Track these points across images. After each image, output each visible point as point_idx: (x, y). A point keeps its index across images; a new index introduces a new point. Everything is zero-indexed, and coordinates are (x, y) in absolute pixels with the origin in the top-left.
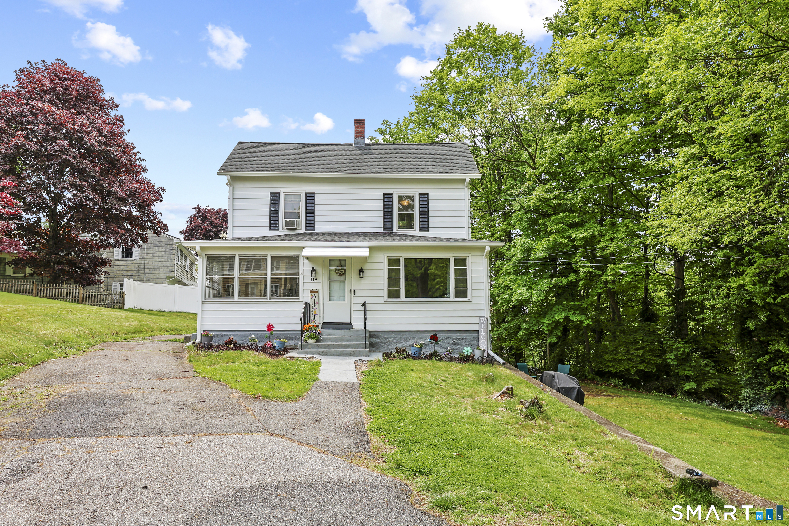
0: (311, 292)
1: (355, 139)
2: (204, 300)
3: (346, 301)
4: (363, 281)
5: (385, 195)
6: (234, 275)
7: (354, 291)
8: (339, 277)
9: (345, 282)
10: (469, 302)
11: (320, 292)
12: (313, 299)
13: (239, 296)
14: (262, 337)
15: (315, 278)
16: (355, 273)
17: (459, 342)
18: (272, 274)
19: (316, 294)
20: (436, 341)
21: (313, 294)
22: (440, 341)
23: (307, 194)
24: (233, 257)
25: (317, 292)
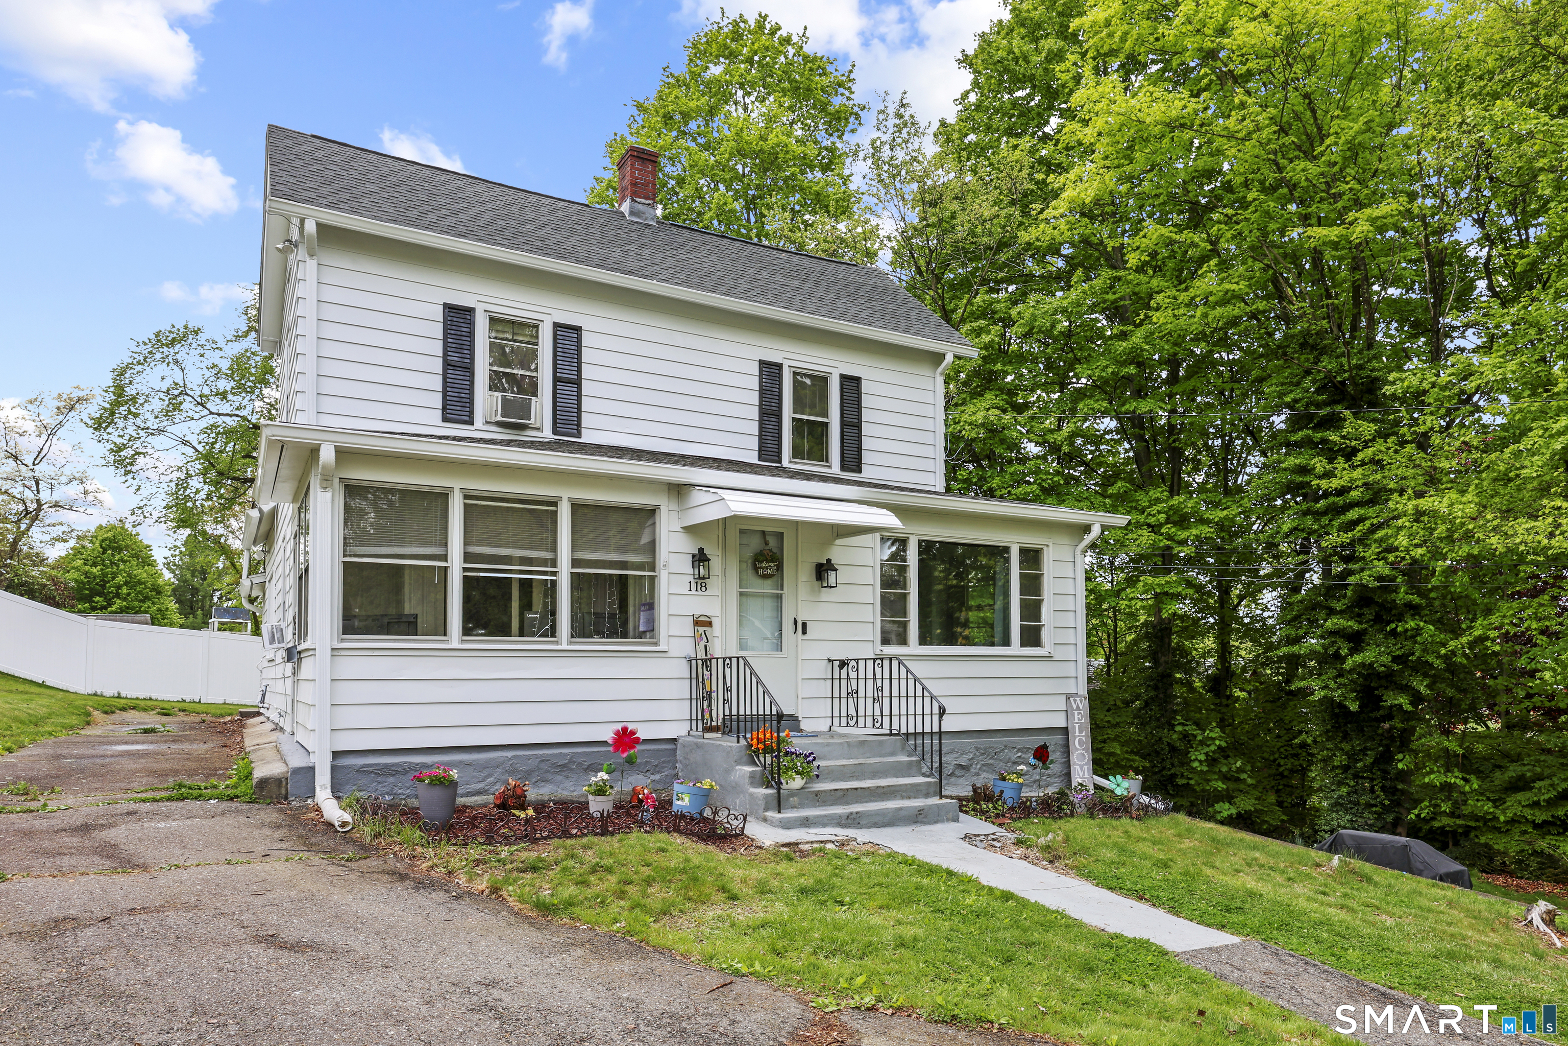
0: (697, 623)
1: (630, 201)
2: (336, 644)
3: (784, 652)
4: (827, 595)
5: (763, 364)
6: (445, 558)
7: (804, 625)
8: (760, 581)
9: (779, 597)
10: (1049, 658)
11: (716, 622)
12: (702, 645)
13: (466, 631)
14: (544, 766)
15: (701, 582)
16: (806, 574)
18: (575, 563)
21: (701, 630)
23: (557, 326)
24: (443, 497)
25: (710, 624)
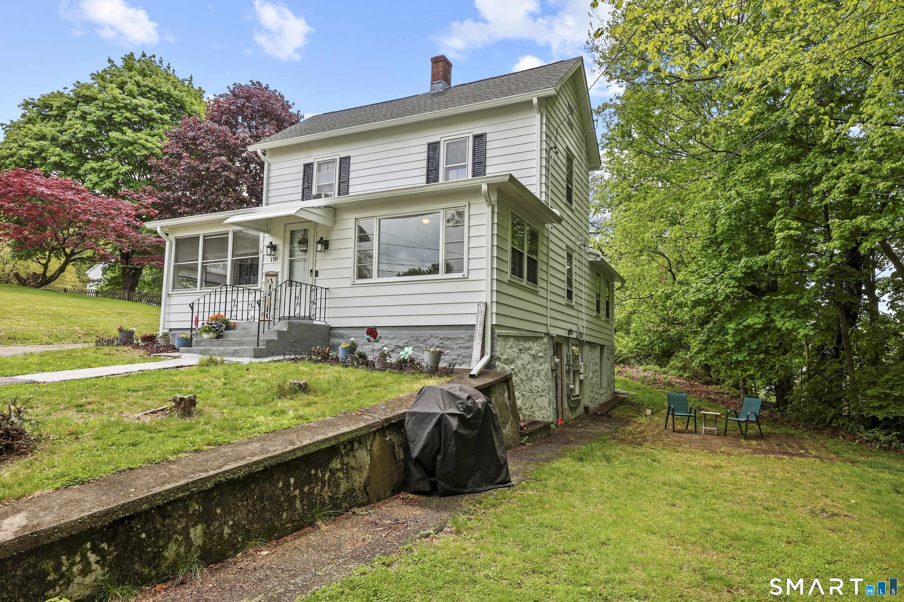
0: (266, 275)
1: (432, 84)
2: (170, 293)
5: (429, 145)
6: (197, 260)
7: (317, 273)
10: (465, 279)
11: (279, 275)
12: (268, 285)
13: (201, 286)
15: (275, 257)
17: (448, 343)
18: (233, 256)
19: (274, 279)
20: (375, 338)
21: (269, 278)
22: (380, 338)
23: (341, 159)
24: (197, 238)
25: (275, 275)
